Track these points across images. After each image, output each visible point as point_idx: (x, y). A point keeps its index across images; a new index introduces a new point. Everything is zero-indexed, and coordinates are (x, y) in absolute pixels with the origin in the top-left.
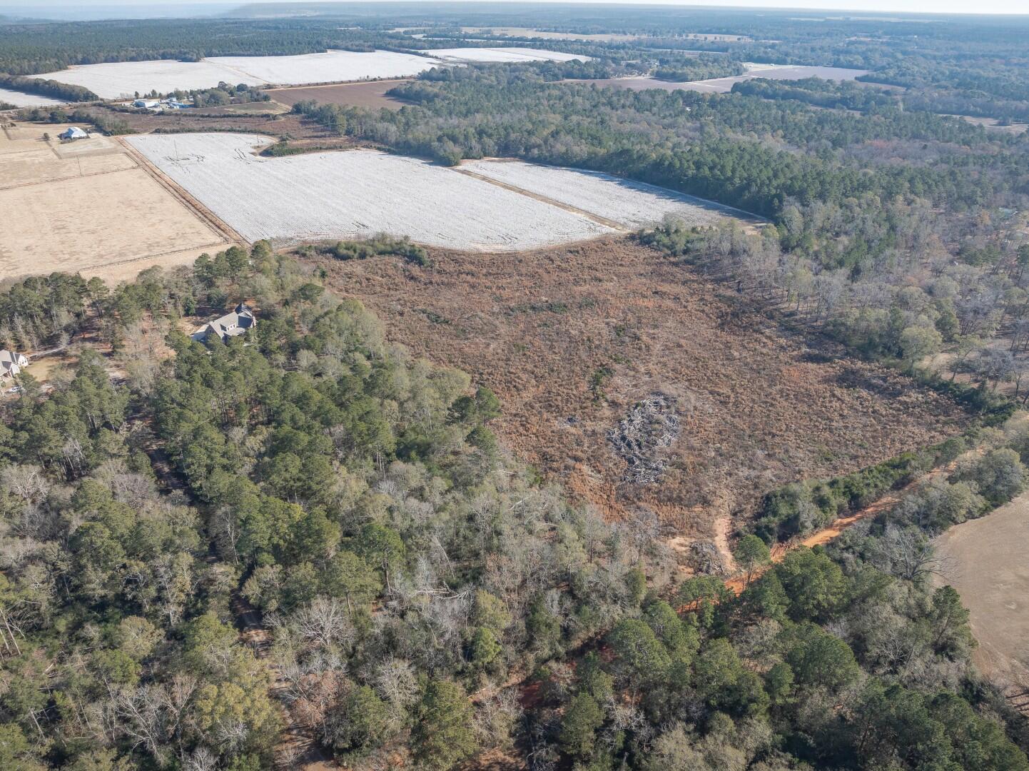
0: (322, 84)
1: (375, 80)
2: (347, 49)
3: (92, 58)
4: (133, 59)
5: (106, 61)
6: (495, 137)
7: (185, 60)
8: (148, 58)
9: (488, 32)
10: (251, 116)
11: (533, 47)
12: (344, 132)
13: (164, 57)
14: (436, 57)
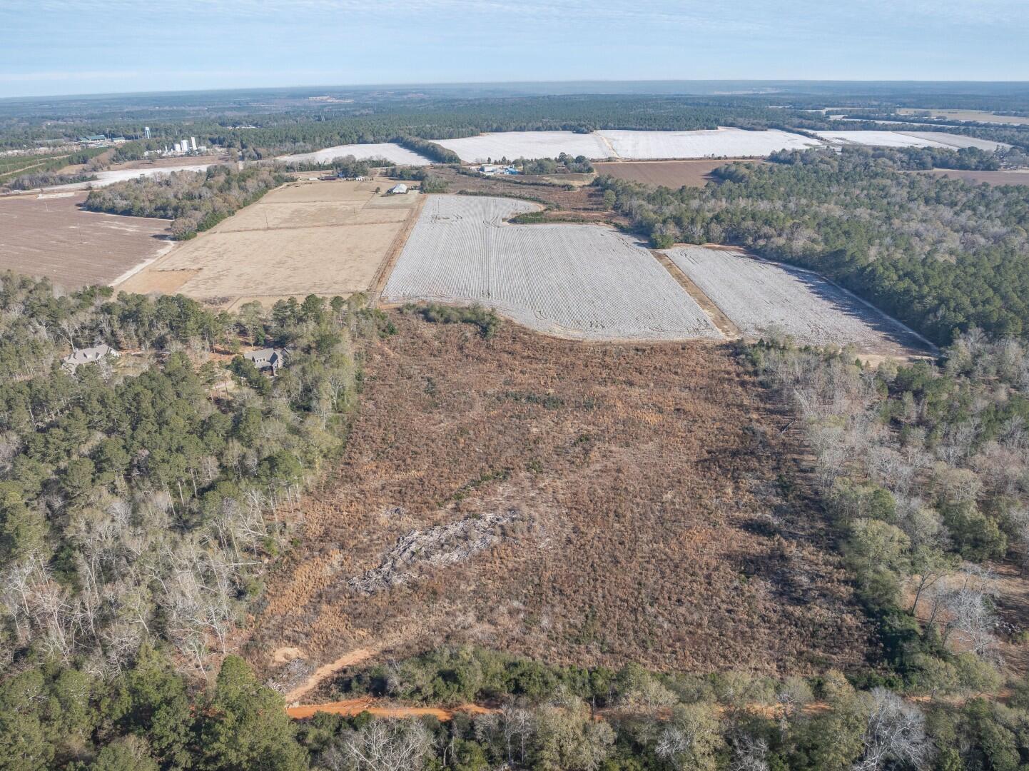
0: (662, 160)
1: (719, 158)
2: (742, 128)
3: (504, 128)
4: (538, 129)
5: (515, 130)
6: (725, 225)
7: (578, 132)
8: (550, 129)
9: (926, 114)
10: (553, 186)
11: (952, 131)
12: (610, 207)
13: (564, 128)
14: (822, 139)
